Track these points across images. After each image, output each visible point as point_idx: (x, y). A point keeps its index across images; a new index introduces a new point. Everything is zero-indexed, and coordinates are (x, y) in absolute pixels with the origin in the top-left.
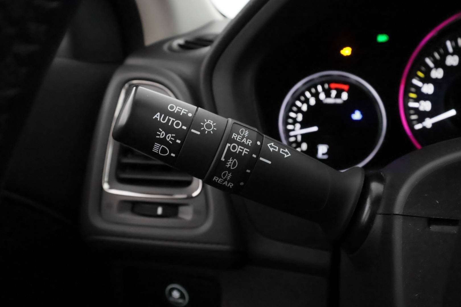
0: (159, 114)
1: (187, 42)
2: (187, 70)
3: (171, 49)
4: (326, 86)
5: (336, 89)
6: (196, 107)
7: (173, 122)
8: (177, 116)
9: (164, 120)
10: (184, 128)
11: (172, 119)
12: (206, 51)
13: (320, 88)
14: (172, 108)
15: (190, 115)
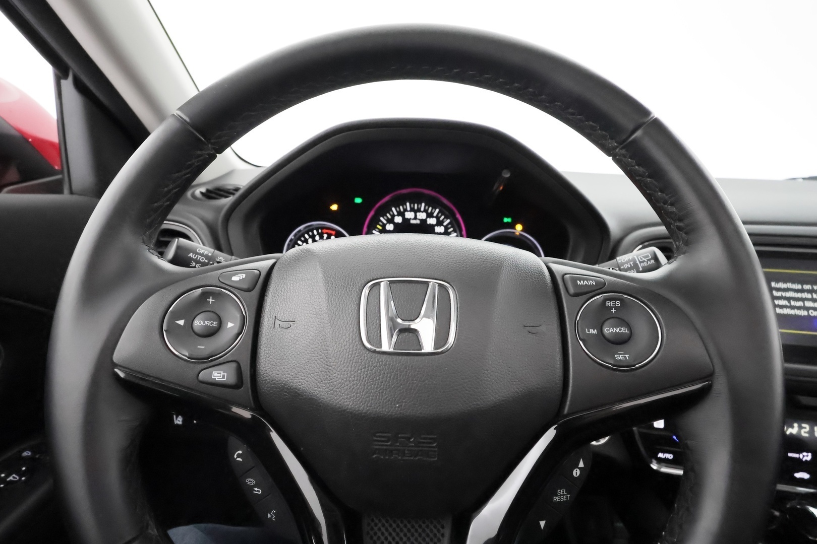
0: (192, 254)
1: (208, 191)
2: (209, 215)
3: (193, 196)
4: (320, 231)
5: (327, 233)
6: (213, 250)
7: (200, 258)
8: (202, 255)
9: (195, 257)
10: (206, 261)
11: (199, 256)
12: (227, 201)
13: (315, 232)
14: (199, 250)
15: (210, 254)
